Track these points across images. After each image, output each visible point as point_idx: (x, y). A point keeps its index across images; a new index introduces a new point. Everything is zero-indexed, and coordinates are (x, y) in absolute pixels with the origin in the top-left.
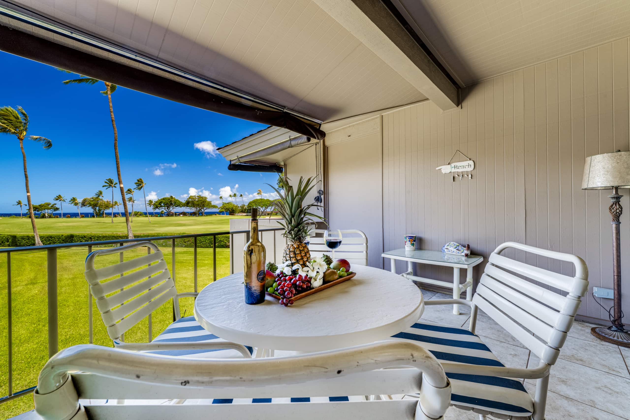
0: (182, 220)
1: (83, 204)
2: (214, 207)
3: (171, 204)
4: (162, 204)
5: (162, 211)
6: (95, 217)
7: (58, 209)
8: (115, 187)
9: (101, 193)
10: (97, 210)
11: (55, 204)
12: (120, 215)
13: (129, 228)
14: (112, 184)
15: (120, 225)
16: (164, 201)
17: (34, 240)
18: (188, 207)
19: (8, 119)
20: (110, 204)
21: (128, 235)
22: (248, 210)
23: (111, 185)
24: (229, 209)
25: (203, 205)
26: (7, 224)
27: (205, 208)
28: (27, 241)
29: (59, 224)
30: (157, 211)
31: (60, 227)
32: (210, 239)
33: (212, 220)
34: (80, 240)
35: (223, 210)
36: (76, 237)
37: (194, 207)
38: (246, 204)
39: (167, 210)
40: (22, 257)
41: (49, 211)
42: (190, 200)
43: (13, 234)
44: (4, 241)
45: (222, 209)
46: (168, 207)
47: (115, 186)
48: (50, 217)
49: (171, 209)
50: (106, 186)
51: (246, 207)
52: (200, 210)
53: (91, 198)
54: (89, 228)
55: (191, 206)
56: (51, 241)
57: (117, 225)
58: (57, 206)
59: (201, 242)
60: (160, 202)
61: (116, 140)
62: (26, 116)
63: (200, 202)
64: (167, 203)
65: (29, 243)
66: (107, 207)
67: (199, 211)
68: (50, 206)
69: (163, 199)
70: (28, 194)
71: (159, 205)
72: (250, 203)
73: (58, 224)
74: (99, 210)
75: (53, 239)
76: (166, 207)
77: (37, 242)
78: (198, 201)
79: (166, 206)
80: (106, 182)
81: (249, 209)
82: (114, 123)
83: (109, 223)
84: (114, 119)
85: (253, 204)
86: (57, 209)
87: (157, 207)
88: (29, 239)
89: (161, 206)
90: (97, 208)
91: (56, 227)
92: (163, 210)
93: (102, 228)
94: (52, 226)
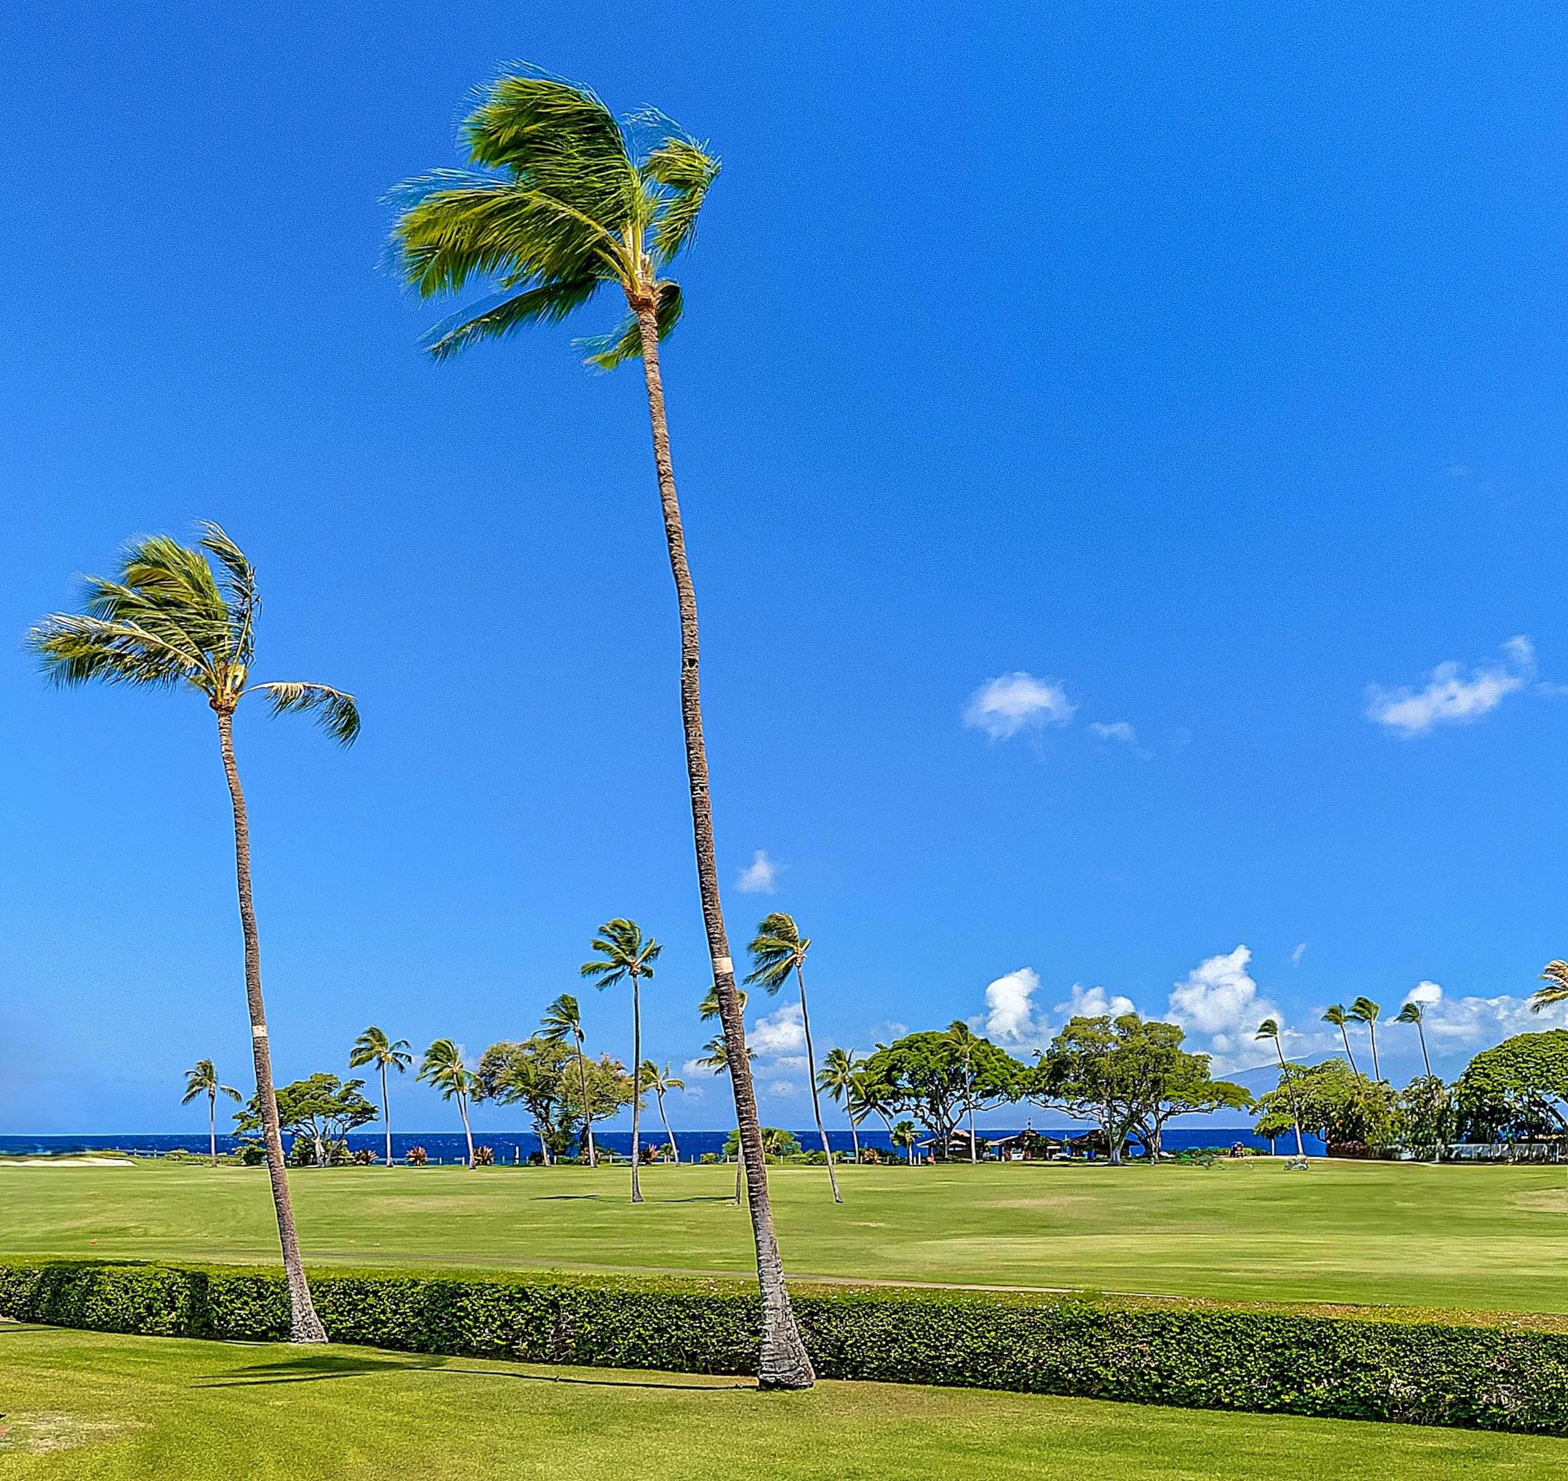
0: (1026, 1192)
1: (488, 1086)
2: (1225, 1094)
3: (956, 1077)
4: (903, 1082)
5: (906, 1126)
6: (547, 1161)
7: (373, 1111)
8: (649, 974)
9: (568, 1010)
10: (553, 1120)
11: (358, 1083)
12: (667, 1150)
13: (766, 1249)
14: (633, 952)
15: (675, 1218)
16: (914, 1058)
17: (287, 1305)
18: (1056, 1094)
19: (168, 603)
20: (618, 1079)
21: (762, 1298)
22: (1462, 1117)
23: (629, 959)
24: (1325, 1115)
25: (1155, 1082)
26: (155, 1196)
27: (1164, 1106)
28: (255, 1306)
29: (376, 1200)
30: (876, 1122)
31: (384, 1218)
32: (1274, 1346)
33: (1215, 1194)
34: (501, 1313)
35: (1288, 1120)
36: (480, 1293)
37: (1097, 1097)
38: (1452, 1077)
39: (932, 1120)
40: (237, 1407)
41: (331, 1123)
42: (1072, 1048)
43: (193, 1260)
44: (157, 1305)
45: (1278, 1109)
46: (936, 1100)
47: (648, 966)
48: (335, 1161)
49: (955, 1107)
50: (595, 969)
51: (1447, 1096)
52: (1135, 1117)
53: (524, 1047)
54: (523, 1234)
55: (1080, 1091)
56: (363, 1310)
57: (662, 1219)
58: (367, 1096)
59: (1215, 1368)
60: (892, 1068)
61: (692, 662)
62: (241, 571)
63: (1133, 1062)
64: (933, 1073)
65: (261, 1323)
66: (604, 1100)
67: (1124, 1127)
68: (336, 1092)
69: (910, 1045)
70: (260, 1031)
71: (886, 1088)
72: (1479, 1068)
73: (371, 1200)
74: (567, 1118)
75: (371, 1300)
76: (924, 1101)
77: (297, 1317)
78: (1118, 1057)
79: (923, 1090)
80: (597, 946)
81: (1470, 1113)
82: (681, 548)
83: (620, 1201)
84: (675, 522)
85: (1501, 1074)
86: (367, 1112)
87: (870, 1100)
88: (261, 1296)
89: (896, 1095)
90: (555, 1110)
91: (364, 1219)
92: (907, 1116)
93: (584, 1233)
94: (349, 1212)
